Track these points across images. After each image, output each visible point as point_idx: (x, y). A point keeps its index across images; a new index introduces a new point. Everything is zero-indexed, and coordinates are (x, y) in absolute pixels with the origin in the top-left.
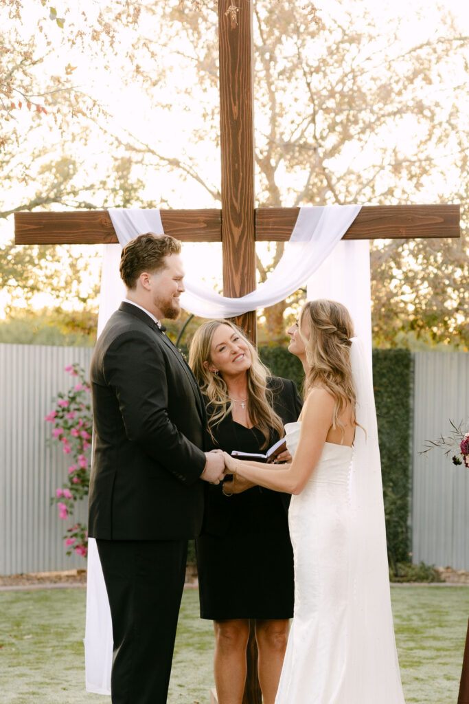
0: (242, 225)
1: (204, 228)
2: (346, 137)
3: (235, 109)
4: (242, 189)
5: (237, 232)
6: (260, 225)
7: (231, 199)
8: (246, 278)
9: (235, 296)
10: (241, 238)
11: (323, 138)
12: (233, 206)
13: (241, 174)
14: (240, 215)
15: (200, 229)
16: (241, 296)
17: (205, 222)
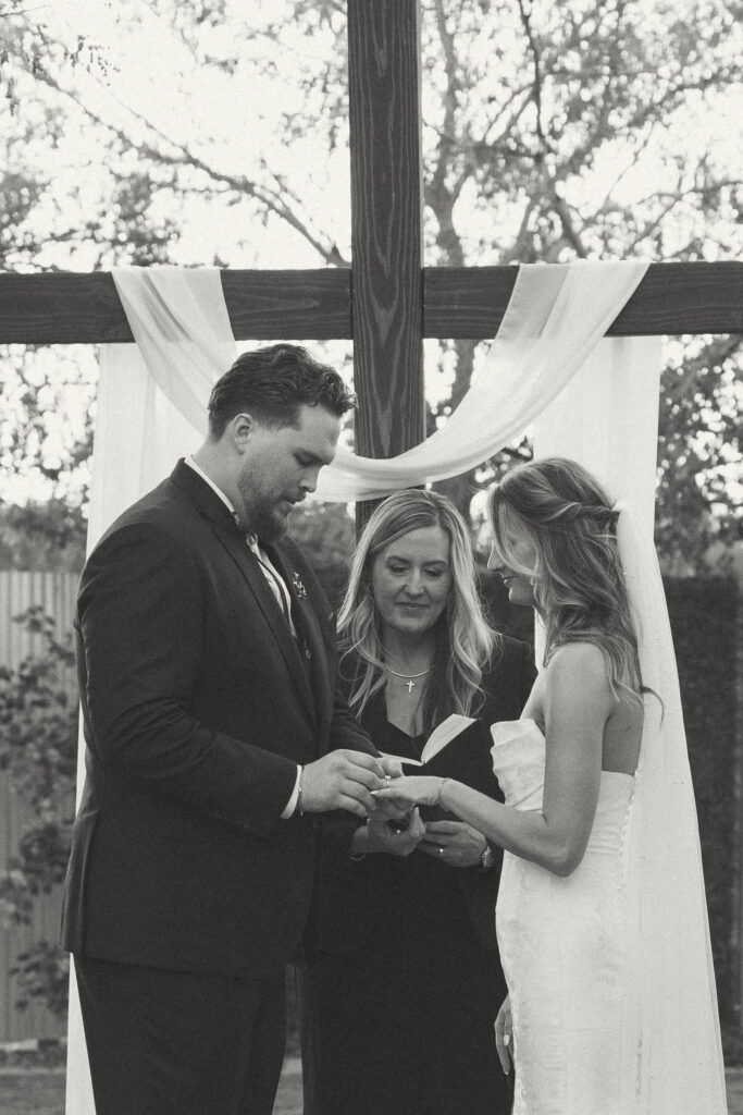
1: (315, 309)
2: (602, 132)
3: (381, 57)
4: (395, 225)
5: (384, 317)
6: (437, 304)
9: (380, 455)
10: (393, 330)
11: (556, 135)
13: (393, 194)
14: (390, 282)
15: (305, 311)
16: (393, 453)
17: (318, 296)
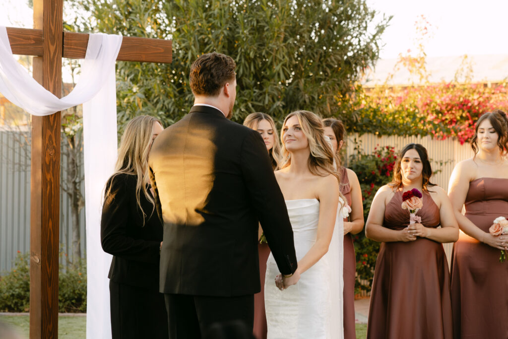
0: (55, 43)
1: (33, 44)
4: (56, 16)
5: (52, 49)
6: (67, 45)
7: (50, 23)
8: (56, 85)
10: (55, 53)
12: (50, 29)
13: (56, 5)
14: (54, 36)
15: (31, 44)
17: (34, 39)
